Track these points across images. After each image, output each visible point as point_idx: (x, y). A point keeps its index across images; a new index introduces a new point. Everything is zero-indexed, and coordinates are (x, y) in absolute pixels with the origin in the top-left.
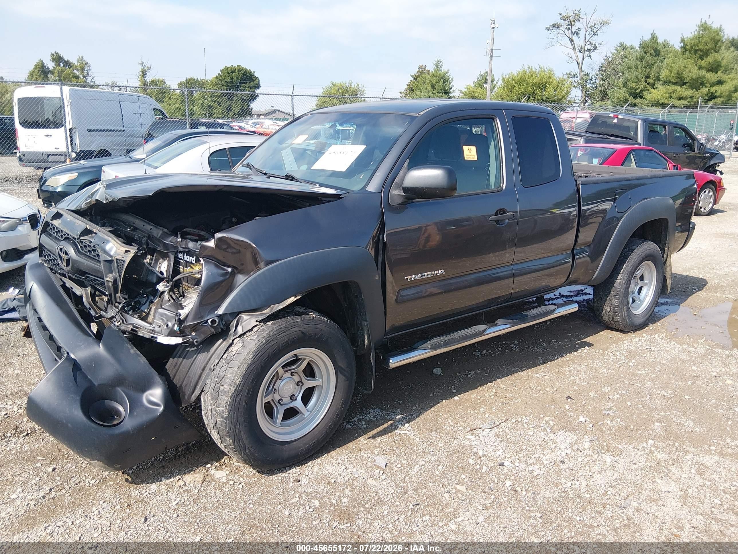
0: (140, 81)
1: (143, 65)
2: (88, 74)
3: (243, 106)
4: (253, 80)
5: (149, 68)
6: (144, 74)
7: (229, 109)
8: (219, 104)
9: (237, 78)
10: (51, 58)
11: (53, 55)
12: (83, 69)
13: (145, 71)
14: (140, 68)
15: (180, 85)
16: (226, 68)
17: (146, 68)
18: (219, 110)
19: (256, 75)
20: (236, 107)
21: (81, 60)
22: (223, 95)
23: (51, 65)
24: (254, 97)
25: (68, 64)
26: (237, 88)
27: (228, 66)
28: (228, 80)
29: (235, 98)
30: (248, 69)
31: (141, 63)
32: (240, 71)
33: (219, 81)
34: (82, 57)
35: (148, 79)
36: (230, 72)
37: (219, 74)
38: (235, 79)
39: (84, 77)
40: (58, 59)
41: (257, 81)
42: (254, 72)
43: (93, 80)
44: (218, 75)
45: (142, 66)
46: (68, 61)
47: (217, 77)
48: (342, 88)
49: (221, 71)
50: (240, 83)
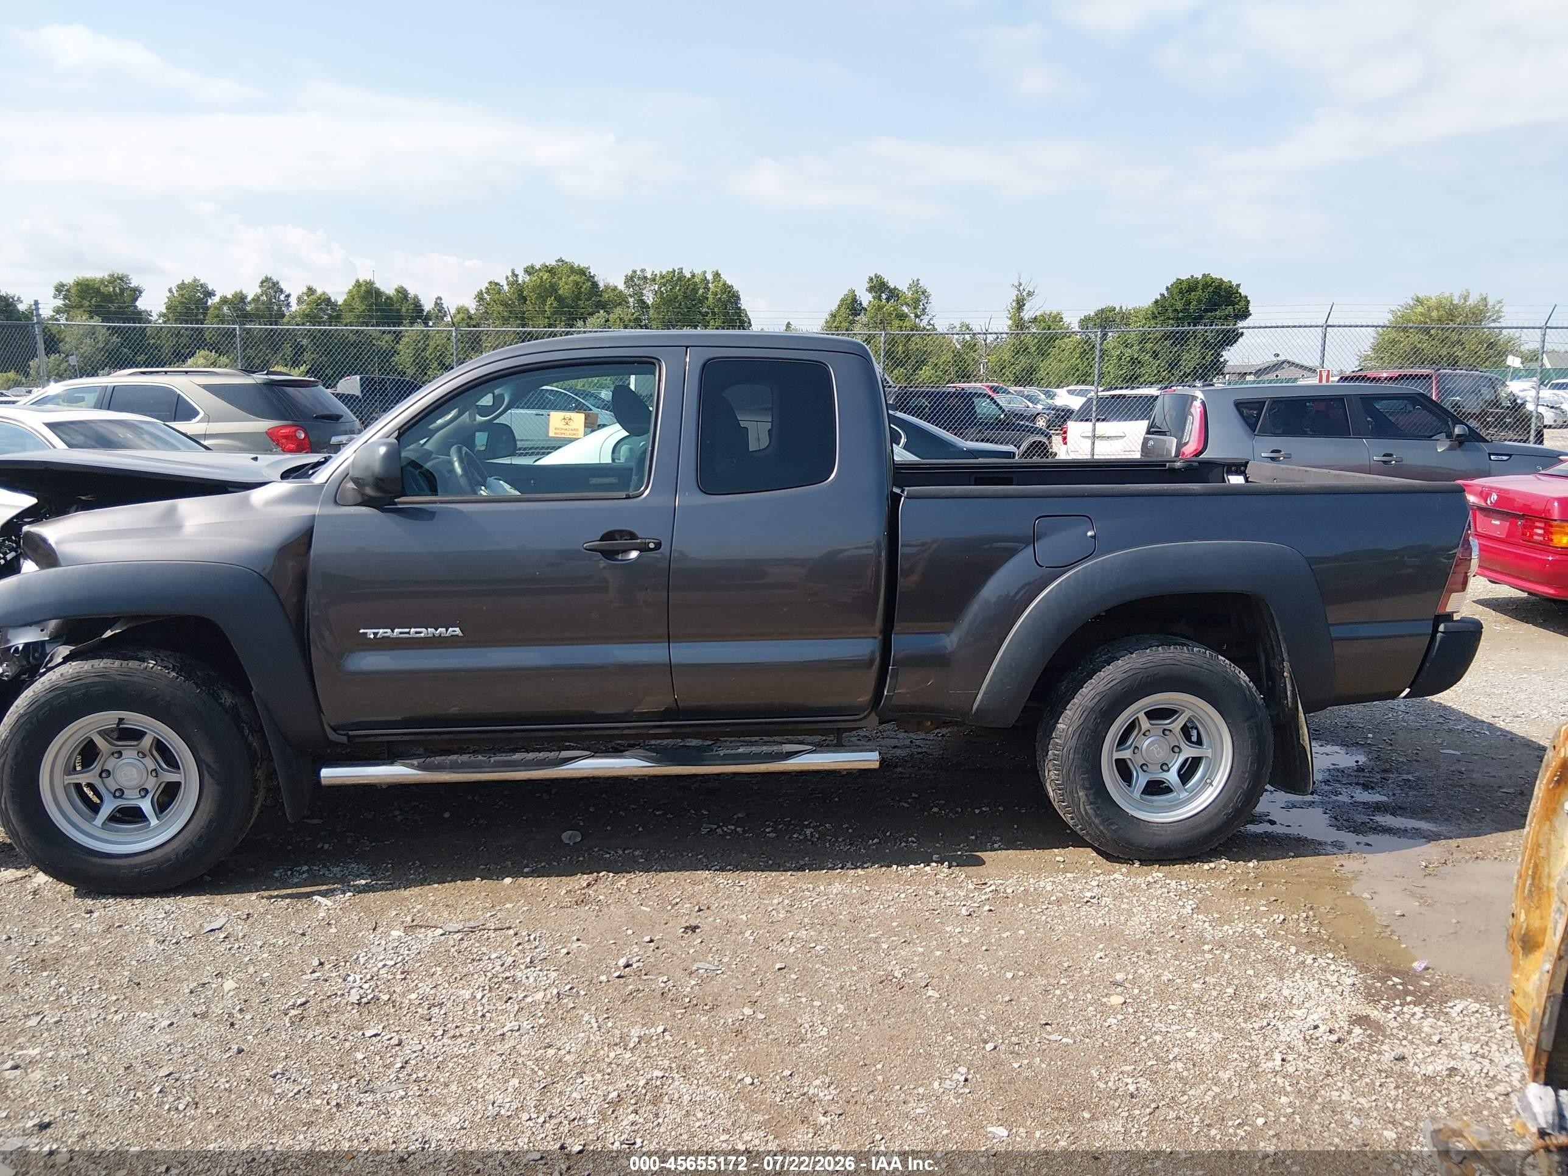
0: (1010, 319)
1: (1021, 288)
2: (924, 310)
3: (1204, 358)
4: (1233, 304)
5: (1030, 294)
6: (1020, 305)
7: (1173, 365)
8: (1155, 355)
9: (1199, 301)
10: (867, 285)
11: (871, 279)
12: (917, 301)
13: (1023, 299)
14: (1013, 294)
15: (1085, 322)
16: (1179, 282)
17: (1025, 294)
18: (1151, 367)
19: (1243, 291)
20: (1191, 358)
21: (915, 286)
22: (1166, 336)
23: (866, 299)
24: (1231, 338)
25: (894, 294)
26: (1196, 321)
27: (1184, 278)
28: (1179, 306)
29: (1191, 342)
30: (1225, 280)
31: (1017, 284)
32: (1206, 286)
33: (1161, 309)
34: (918, 280)
35: (1027, 314)
36: (1186, 289)
37: (1162, 295)
38: (1195, 303)
39: (917, 316)
40: (879, 286)
41: (1243, 303)
42: (1238, 286)
43: (932, 322)
44: (1159, 297)
45: (1019, 290)
46: (895, 289)
47: (1156, 302)
48: (1440, 306)
49: (1167, 288)
50: (1206, 311)
